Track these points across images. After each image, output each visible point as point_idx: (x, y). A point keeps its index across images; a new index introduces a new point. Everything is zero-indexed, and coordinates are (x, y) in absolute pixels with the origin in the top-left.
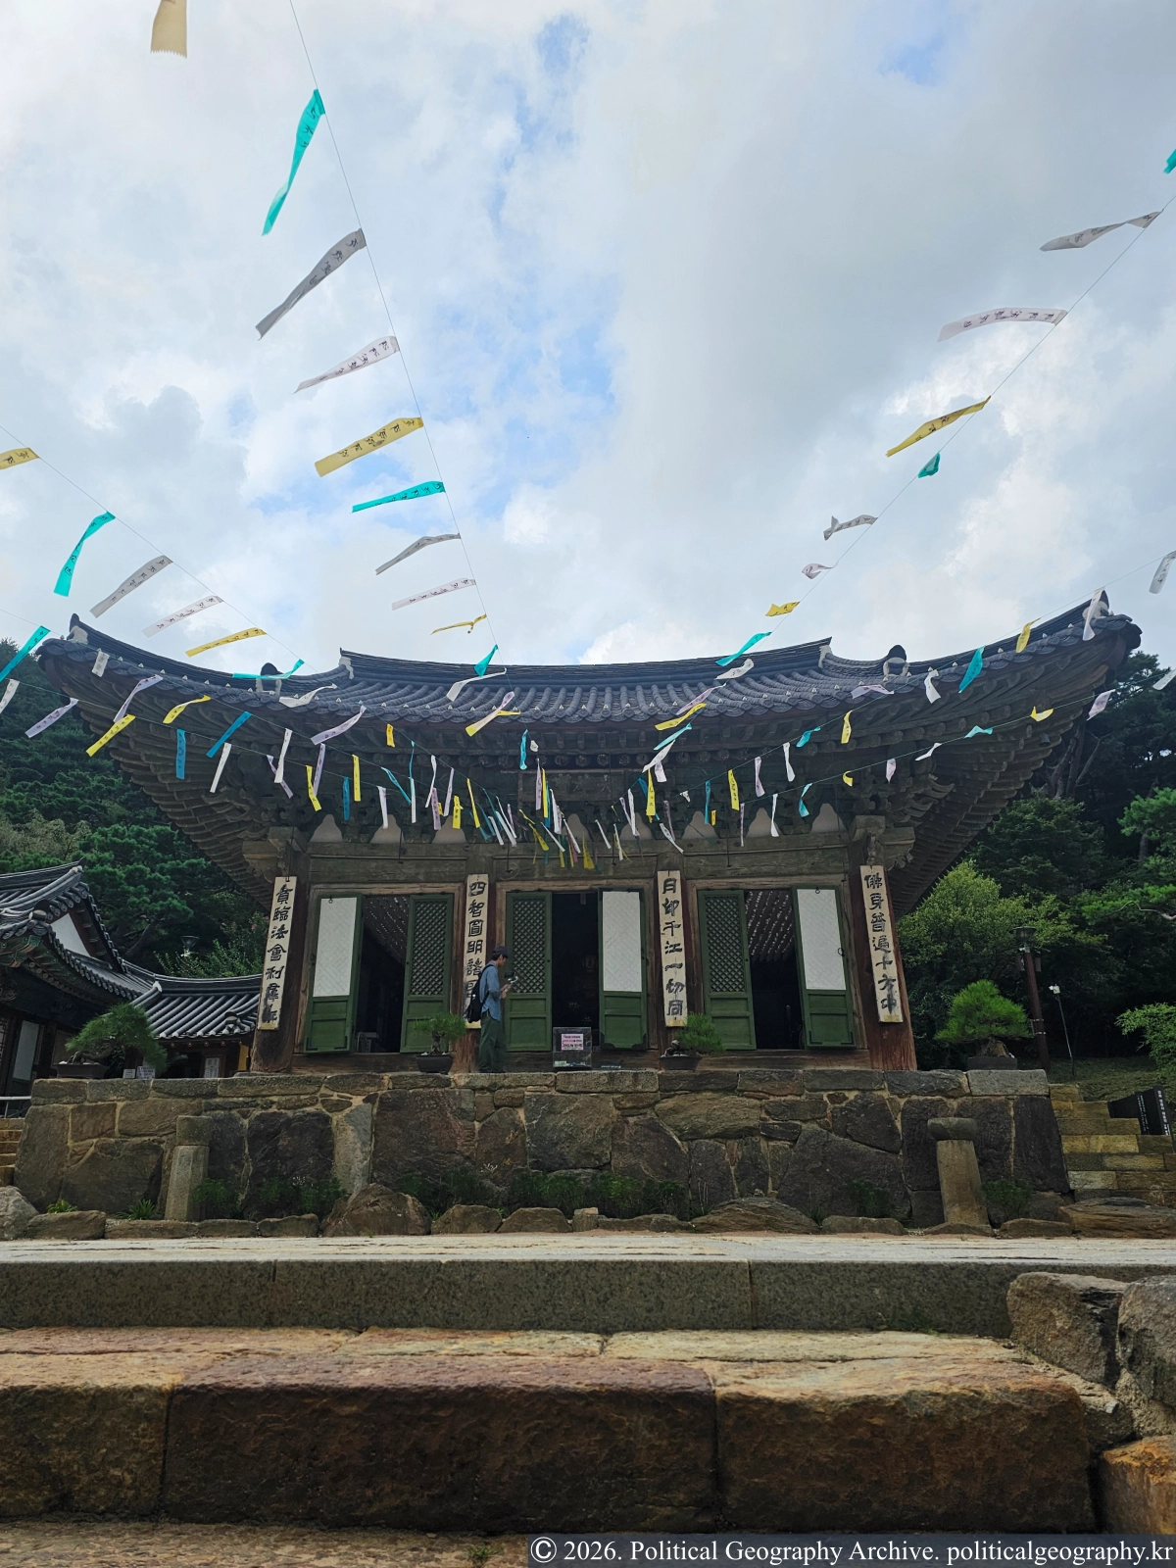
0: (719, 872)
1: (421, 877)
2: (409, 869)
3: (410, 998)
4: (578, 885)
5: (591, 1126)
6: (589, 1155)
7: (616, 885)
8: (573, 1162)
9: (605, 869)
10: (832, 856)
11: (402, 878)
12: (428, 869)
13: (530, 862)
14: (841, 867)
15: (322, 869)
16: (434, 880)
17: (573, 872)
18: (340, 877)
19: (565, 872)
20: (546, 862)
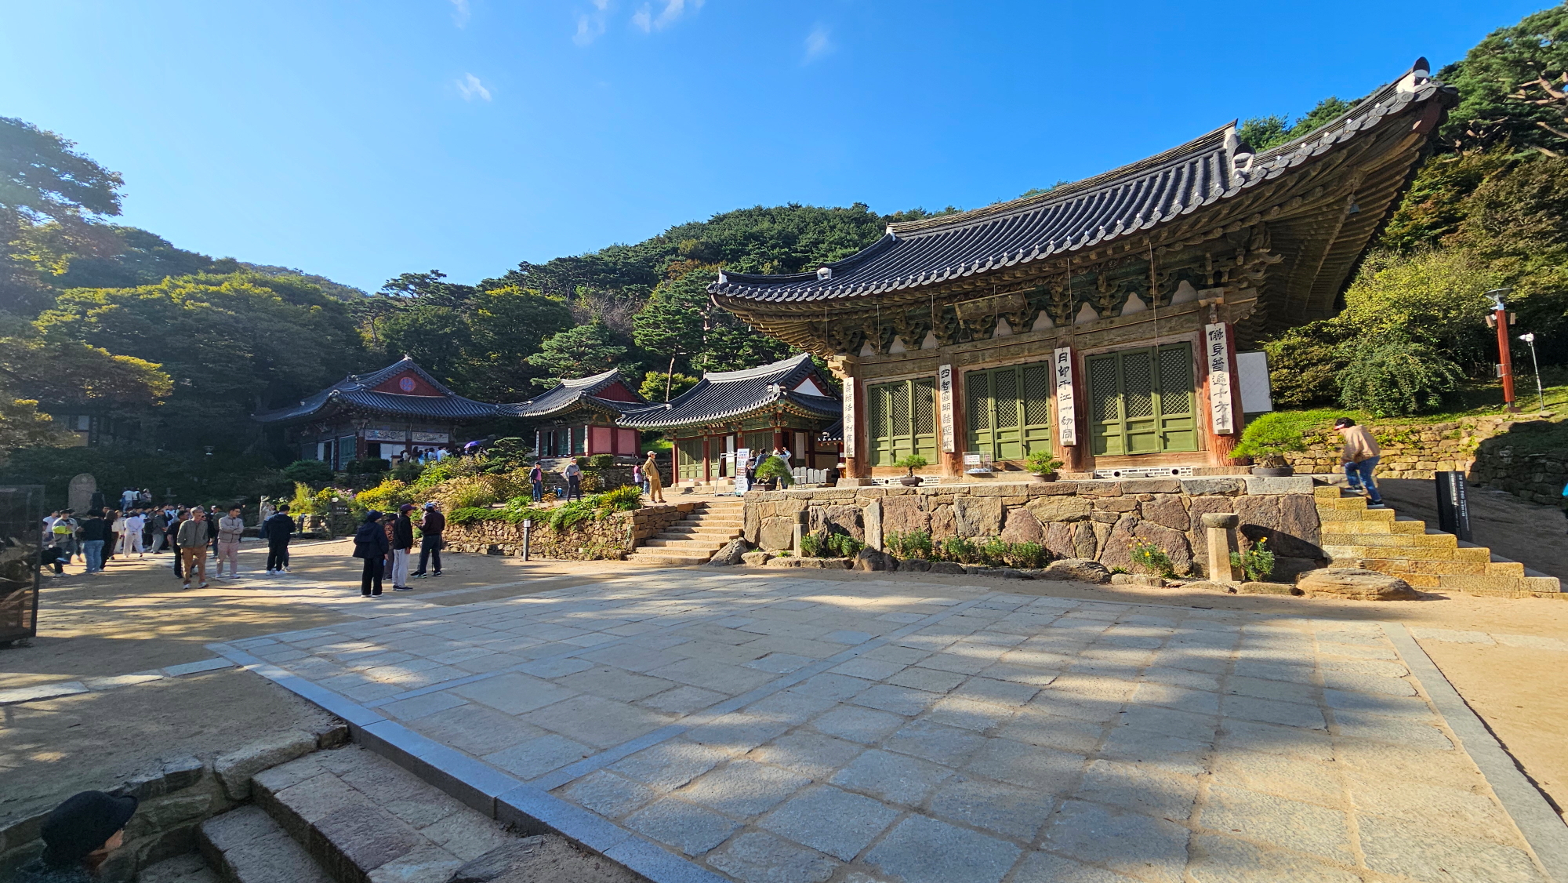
0: (1099, 343)
1: (916, 370)
2: (909, 365)
3: (917, 436)
4: (1007, 363)
5: (990, 514)
6: (989, 530)
7: (1030, 360)
8: (981, 533)
9: (1023, 352)
10: (1186, 320)
11: (907, 371)
12: (919, 365)
13: (976, 353)
14: (1193, 327)
15: (867, 371)
16: (924, 370)
17: (1002, 355)
18: (876, 374)
19: (999, 356)
20: (986, 352)
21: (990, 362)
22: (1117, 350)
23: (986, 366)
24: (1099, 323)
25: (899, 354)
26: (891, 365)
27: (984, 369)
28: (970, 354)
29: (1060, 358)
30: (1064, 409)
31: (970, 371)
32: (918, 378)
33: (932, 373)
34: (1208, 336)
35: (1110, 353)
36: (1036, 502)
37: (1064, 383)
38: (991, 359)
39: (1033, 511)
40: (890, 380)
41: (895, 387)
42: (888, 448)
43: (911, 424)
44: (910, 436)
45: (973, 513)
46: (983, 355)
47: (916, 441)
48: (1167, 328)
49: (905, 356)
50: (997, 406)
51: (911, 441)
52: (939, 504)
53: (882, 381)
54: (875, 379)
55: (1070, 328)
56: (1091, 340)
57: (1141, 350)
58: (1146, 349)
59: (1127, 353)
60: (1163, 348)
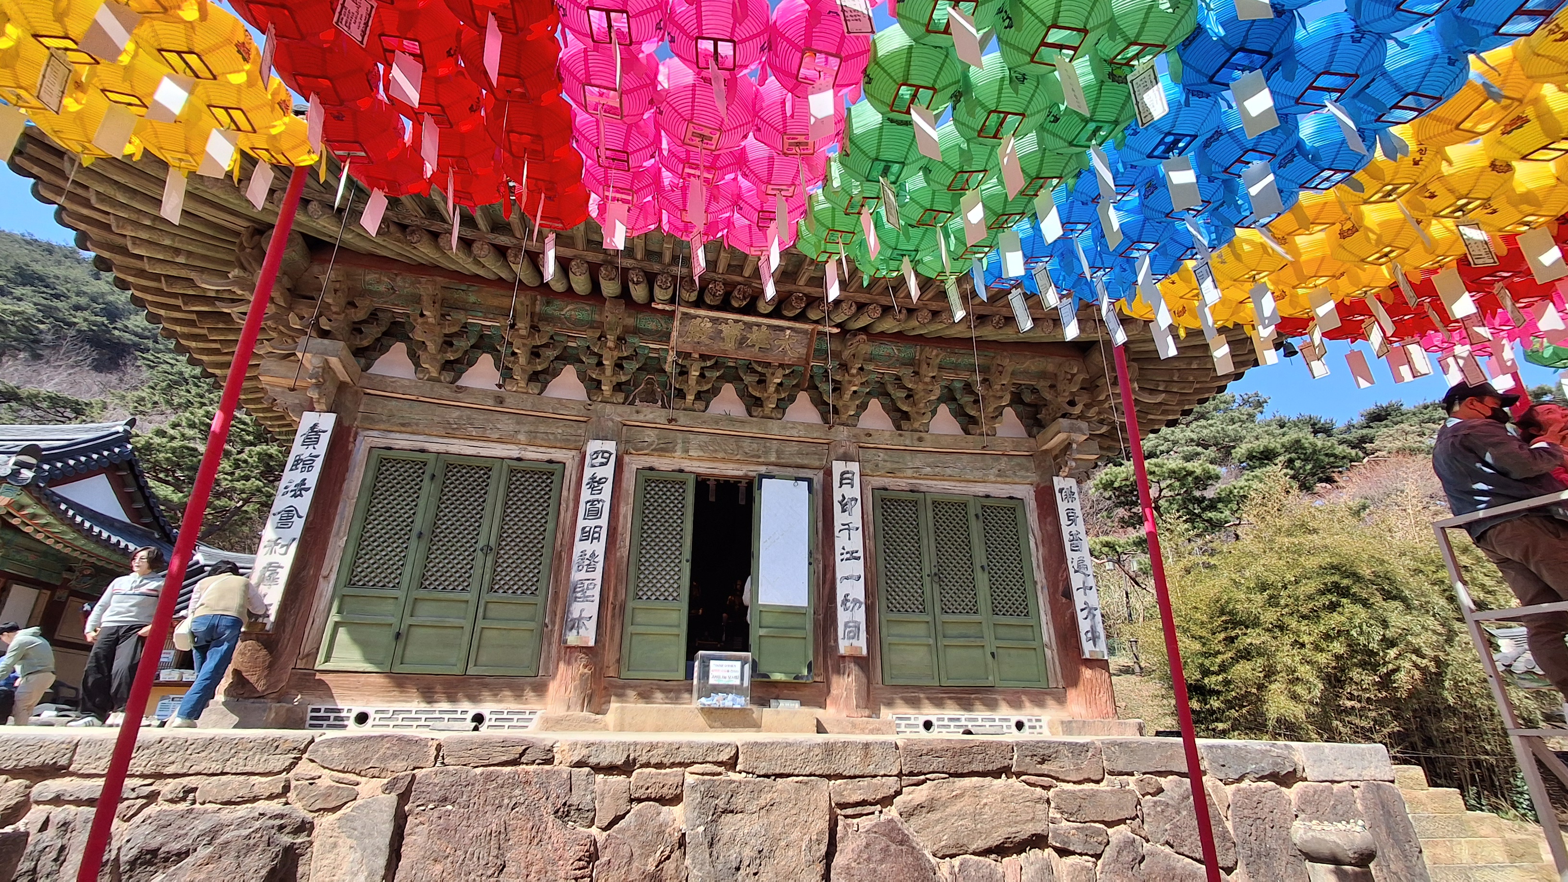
1: (522, 437)
2: (507, 425)
3: (486, 598)
9: (766, 453)
10: (1019, 465)
11: (495, 436)
12: (532, 429)
13: (672, 434)
14: (1028, 477)
15: (379, 410)
16: (539, 442)
17: (725, 452)
18: (403, 425)
19: (716, 451)
20: (691, 436)
21: (699, 459)
22: (923, 488)
23: (687, 465)
24: (901, 435)
25: (485, 393)
26: (456, 413)
27: (681, 471)
28: (657, 431)
29: (842, 479)
30: (847, 578)
31: (651, 469)
32: (519, 459)
33: (558, 455)
34: (1058, 495)
35: (911, 491)
36: (920, 793)
37: (847, 527)
38: (702, 454)
39: (913, 823)
40: (442, 448)
41: (453, 467)
42: (393, 619)
43: (478, 564)
44: (472, 594)
45: (743, 826)
46: (686, 442)
48: (995, 471)
49: (500, 401)
51: (469, 610)
52: (632, 801)
53: (419, 445)
54: (398, 436)
55: (854, 431)
56: (885, 461)
57: (956, 499)
58: (965, 498)
59: (937, 498)
60: (988, 502)
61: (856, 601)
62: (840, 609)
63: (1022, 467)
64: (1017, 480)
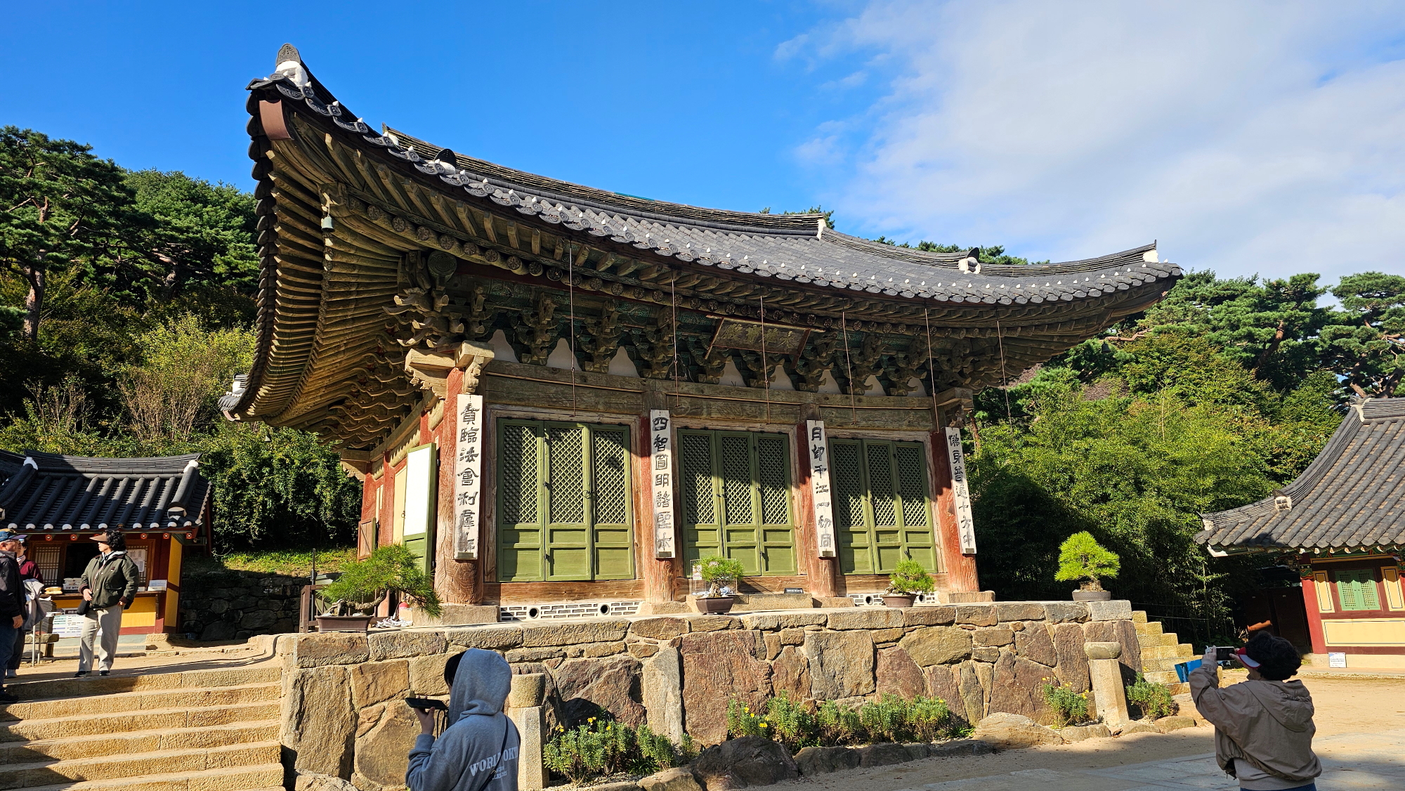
0: (846, 424)
1: (601, 407)
2: (589, 398)
3: (596, 527)
4: (739, 427)
5: (858, 659)
6: (859, 684)
7: (768, 428)
8: (847, 691)
9: (761, 414)
10: (921, 417)
11: (582, 407)
12: (607, 400)
13: (699, 402)
14: (927, 426)
15: (500, 389)
16: (612, 410)
17: (735, 414)
18: (519, 400)
19: (728, 413)
20: (712, 403)
21: (717, 420)
22: (860, 436)
23: (709, 424)
24: (847, 398)
26: (553, 390)
27: (706, 429)
28: (689, 400)
29: (813, 434)
30: (821, 505)
31: (686, 428)
32: (599, 423)
33: (625, 419)
34: (948, 440)
35: (853, 439)
36: (914, 636)
37: (819, 470)
38: (720, 416)
39: (911, 651)
40: (547, 416)
41: (555, 431)
42: (538, 544)
43: (586, 503)
44: (586, 523)
45: (834, 656)
46: (709, 407)
47: (595, 535)
48: (906, 422)
49: (585, 380)
50: (725, 488)
51: (587, 536)
52: (782, 646)
53: (530, 414)
54: (514, 408)
55: (818, 395)
56: (836, 417)
57: (882, 442)
58: (887, 443)
59: (871, 442)
60: (900, 445)
61: (827, 520)
62: (818, 527)
63: (924, 419)
64: (920, 428)
